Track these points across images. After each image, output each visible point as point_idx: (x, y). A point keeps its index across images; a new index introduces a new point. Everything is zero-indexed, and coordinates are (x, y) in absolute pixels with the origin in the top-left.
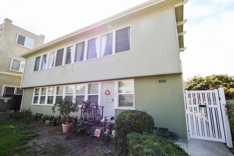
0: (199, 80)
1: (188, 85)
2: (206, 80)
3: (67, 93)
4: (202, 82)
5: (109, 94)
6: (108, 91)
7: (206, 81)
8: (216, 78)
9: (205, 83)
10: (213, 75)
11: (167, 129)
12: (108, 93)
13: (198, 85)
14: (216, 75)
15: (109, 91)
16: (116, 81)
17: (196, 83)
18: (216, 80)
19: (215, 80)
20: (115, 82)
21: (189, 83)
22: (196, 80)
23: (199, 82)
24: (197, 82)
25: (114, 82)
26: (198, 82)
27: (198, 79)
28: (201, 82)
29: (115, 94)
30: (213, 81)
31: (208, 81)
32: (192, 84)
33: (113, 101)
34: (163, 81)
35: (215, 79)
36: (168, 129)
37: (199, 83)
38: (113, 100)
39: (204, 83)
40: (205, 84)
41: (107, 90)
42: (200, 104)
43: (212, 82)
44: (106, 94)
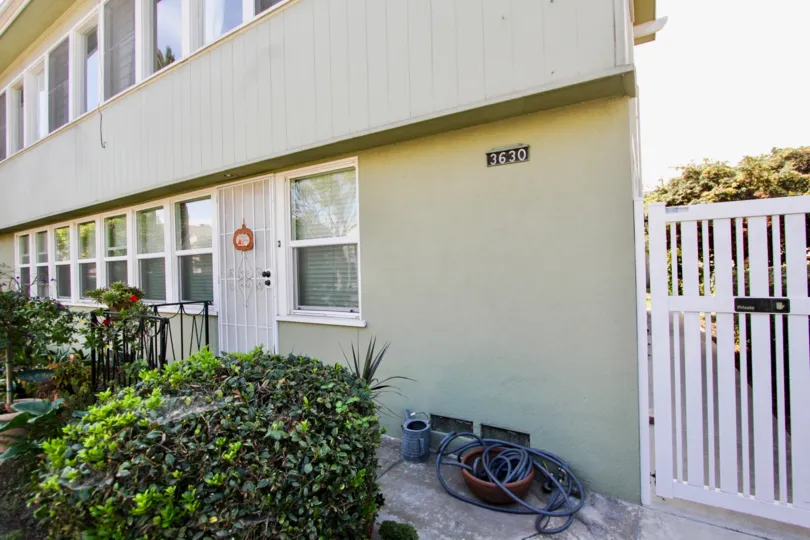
0: (709, 173)
1: (662, 197)
2: (743, 170)
3: (112, 249)
4: (722, 181)
5: (250, 247)
6: (244, 230)
7: (740, 177)
8: (788, 163)
9: (739, 187)
10: (775, 151)
11: (524, 437)
12: (245, 240)
13: (705, 193)
14: (787, 149)
15: (249, 233)
16: (278, 175)
17: (697, 189)
18: (789, 170)
19: (782, 170)
20: (271, 183)
21: (666, 192)
22: (698, 173)
23: (711, 183)
24: (702, 182)
25: (266, 182)
26: (706, 181)
27: (708, 169)
28: (718, 184)
29: (273, 244)
30: (774, 177)
31: (750, 174)
32: (680, 192)
33: (268, 283)
34: (508, 156)
35: (781, 166)
36: (528, 436)
37: (709, 188)
38: (267, 274)
39: (734, 185)
40: (734, 191)
41: (240, 227)
42: (741, 294)
43: (768, 181)
44: (239, 247)
